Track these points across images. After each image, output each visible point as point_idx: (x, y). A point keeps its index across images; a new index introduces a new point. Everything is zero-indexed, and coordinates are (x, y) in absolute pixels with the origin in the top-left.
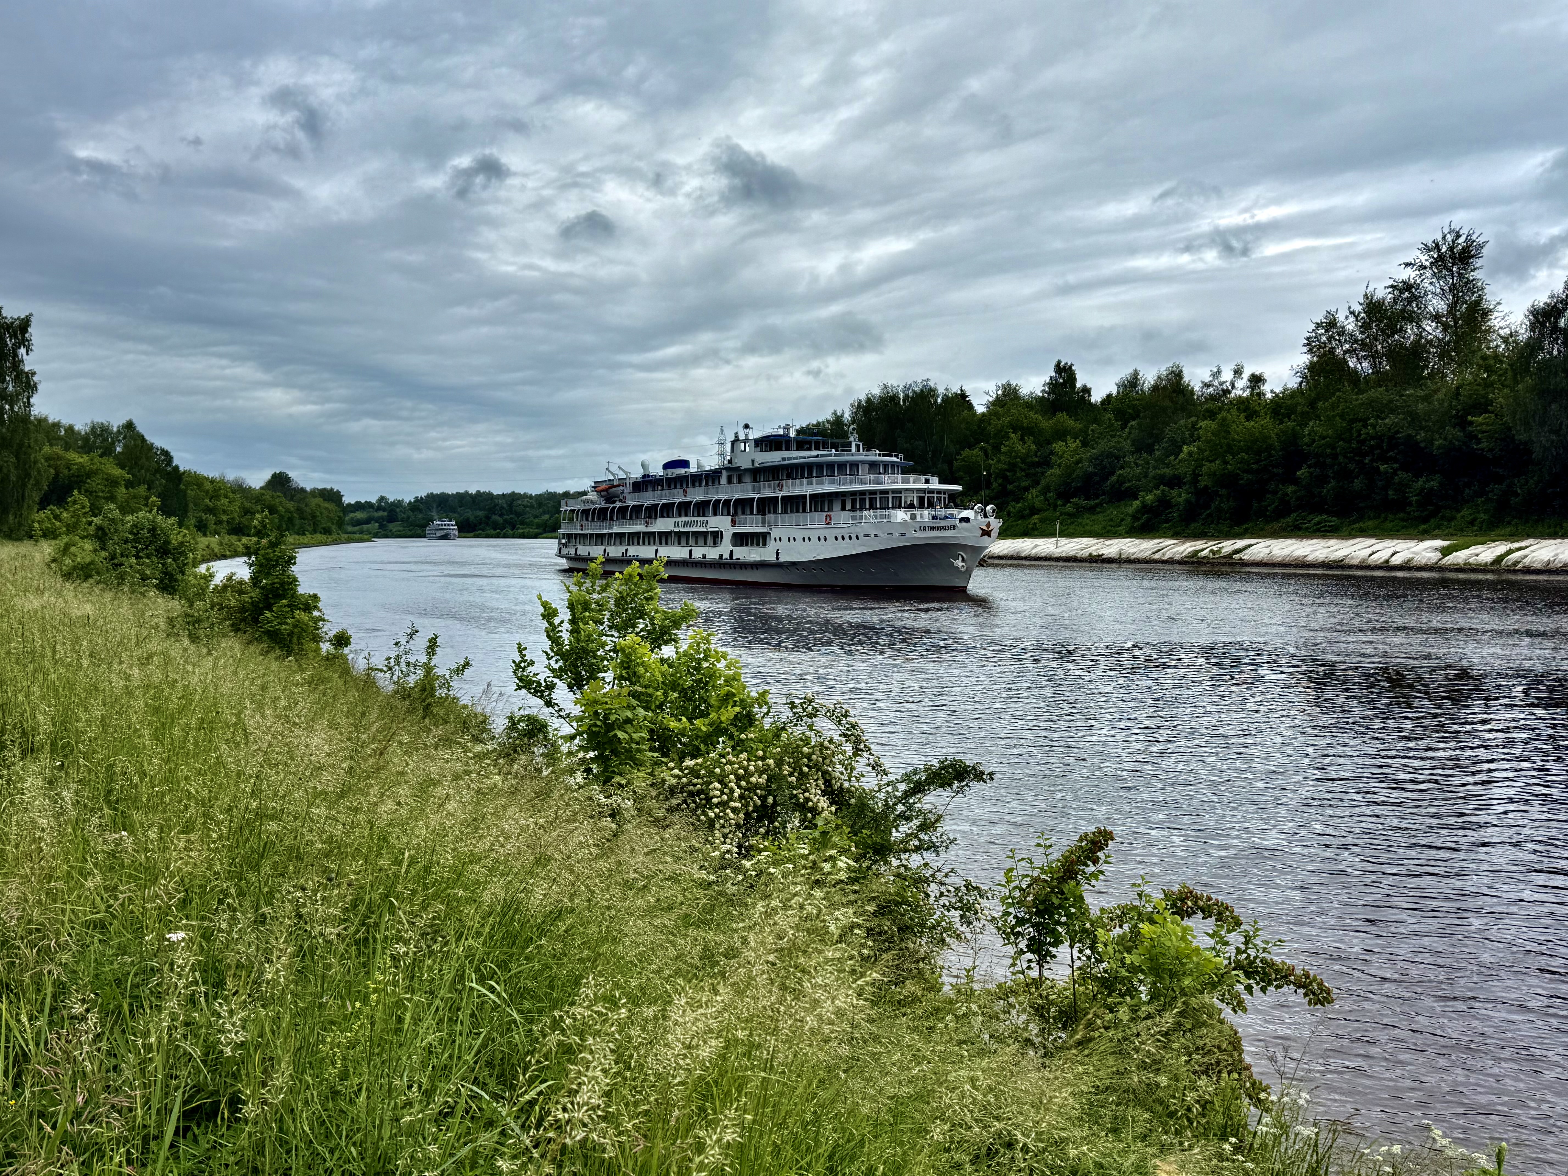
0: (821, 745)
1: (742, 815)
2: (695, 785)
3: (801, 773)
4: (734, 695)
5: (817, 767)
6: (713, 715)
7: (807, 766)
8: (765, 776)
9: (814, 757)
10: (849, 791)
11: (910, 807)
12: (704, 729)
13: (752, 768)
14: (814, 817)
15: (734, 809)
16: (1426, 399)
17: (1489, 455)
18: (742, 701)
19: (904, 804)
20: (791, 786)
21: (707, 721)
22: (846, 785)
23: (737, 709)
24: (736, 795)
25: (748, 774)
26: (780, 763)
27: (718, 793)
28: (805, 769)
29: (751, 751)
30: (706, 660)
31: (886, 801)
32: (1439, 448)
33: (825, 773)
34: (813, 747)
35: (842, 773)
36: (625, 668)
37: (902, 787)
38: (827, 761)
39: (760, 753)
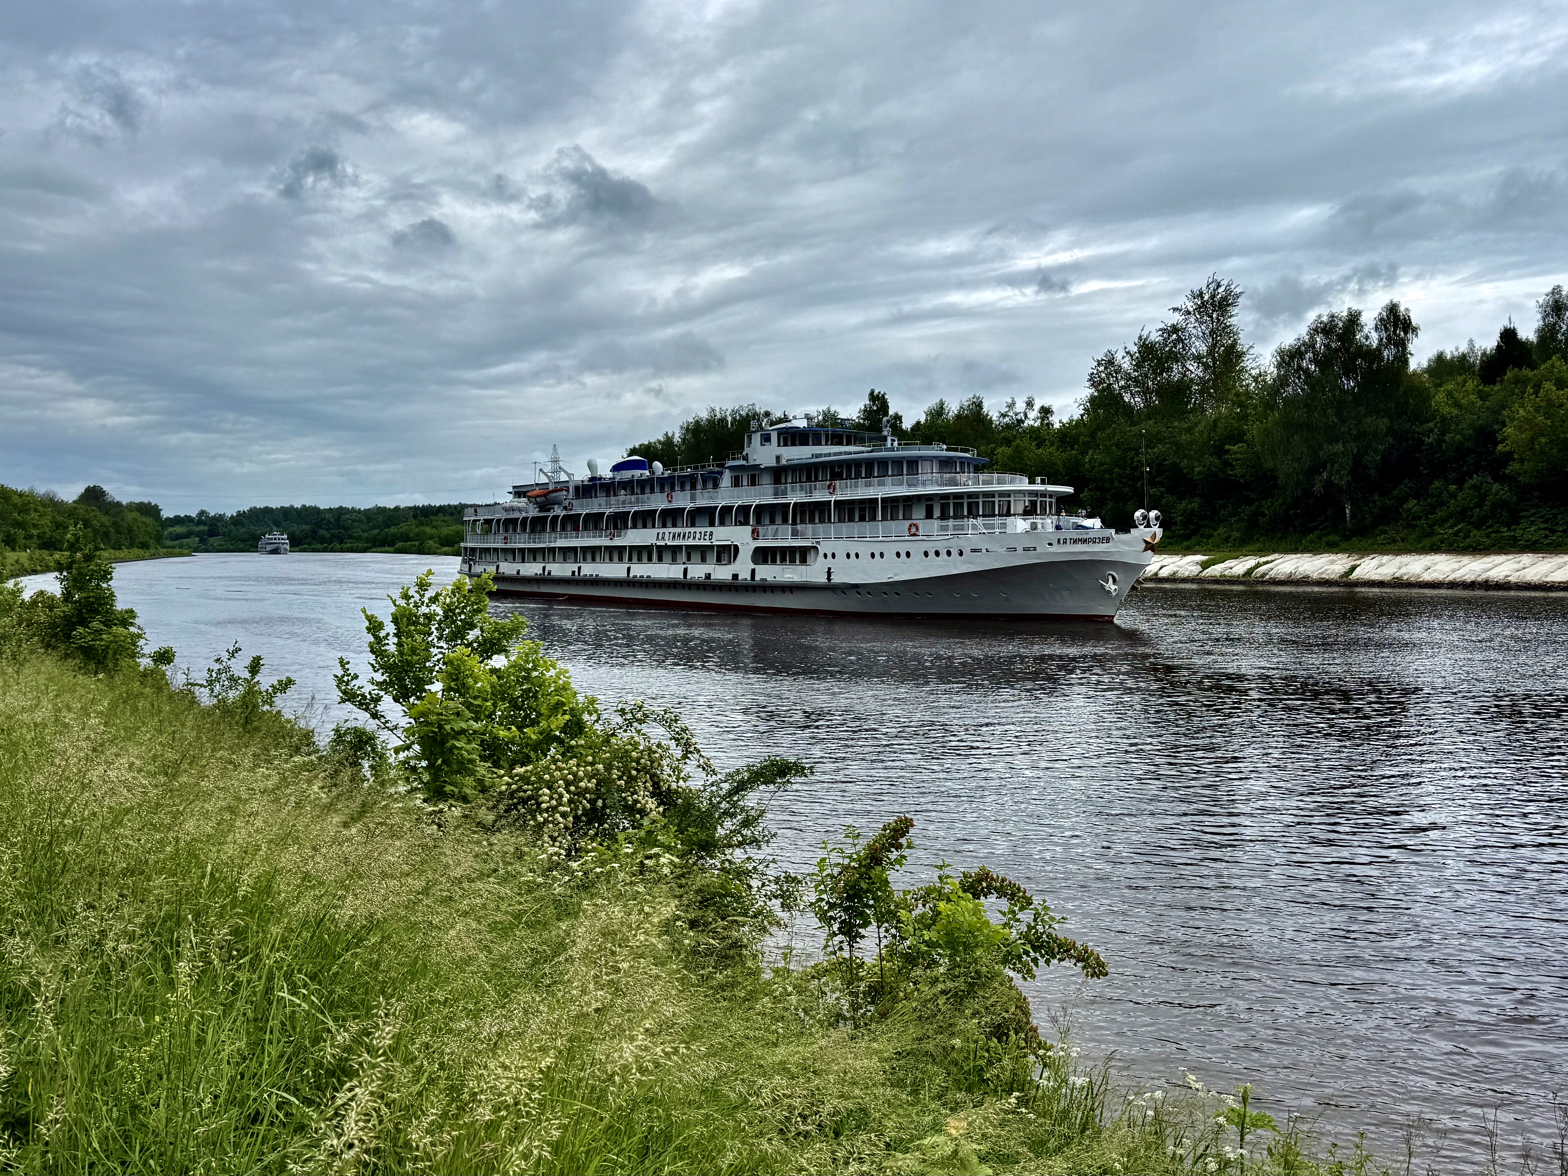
0: (650, 749)
1: (571, 819)
2: (525, 791)
3: (630, 777)
4: (564, 704)
5: (645, 770)
6: (543, 724)
7: (636, 769)
8: (594, 781)
9: (643, 761)
10: (676, 792)
11: (734, 805)
12: (534, 737)
13: (581, 773)
14: (642, 818)
15: (564, 815)
16: (1189, 430)
17: (1242, 481)
18: (572, 709)
19: (728, 802)
20: (620, 790)
21: (536, 729)
22: (674, 786)
23: (567, 717)
24: (565, 799)
25: (577, 779)
26: (609, 768)
27: (547, 798)
28: (634, 773)
29: (580, 757)
30: (536, 670)
31: (710, 800)
32: (1199, 473)
33: (652, 776)
34: (642, 752)
35: (670, 775)
36: (454, 680)
37: (726, 786)
38: (655, 764)
39: (590, 758)
